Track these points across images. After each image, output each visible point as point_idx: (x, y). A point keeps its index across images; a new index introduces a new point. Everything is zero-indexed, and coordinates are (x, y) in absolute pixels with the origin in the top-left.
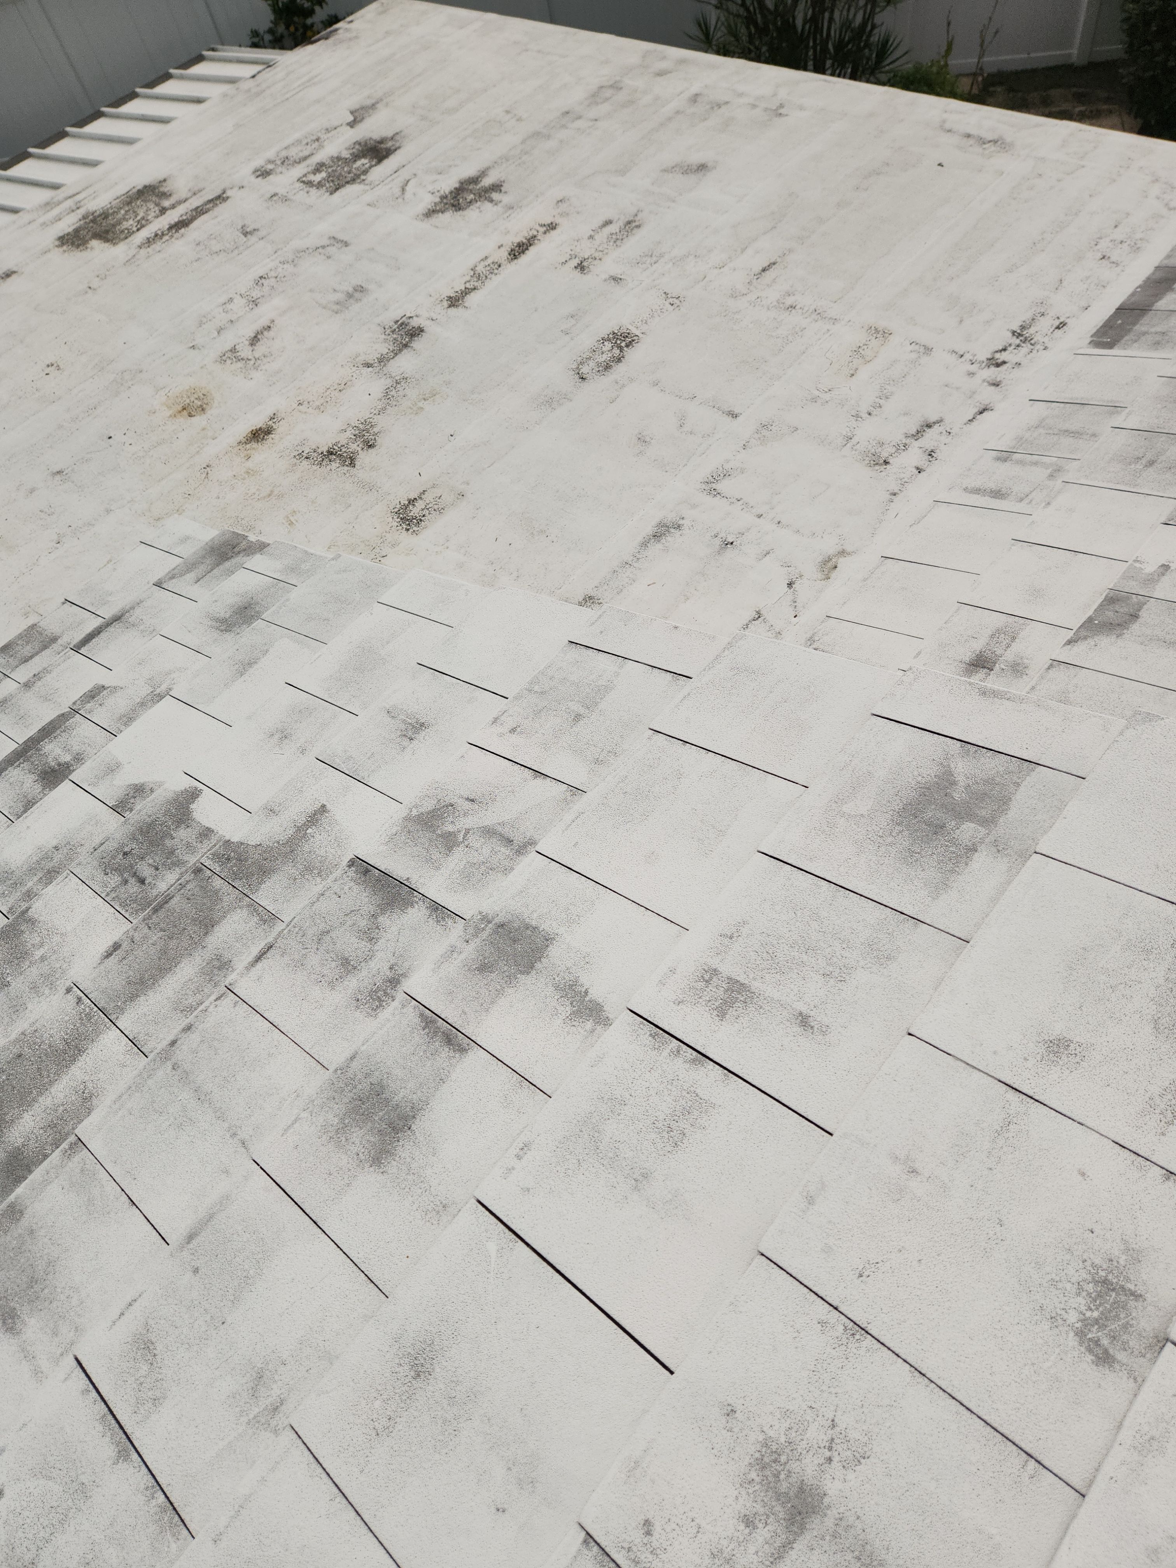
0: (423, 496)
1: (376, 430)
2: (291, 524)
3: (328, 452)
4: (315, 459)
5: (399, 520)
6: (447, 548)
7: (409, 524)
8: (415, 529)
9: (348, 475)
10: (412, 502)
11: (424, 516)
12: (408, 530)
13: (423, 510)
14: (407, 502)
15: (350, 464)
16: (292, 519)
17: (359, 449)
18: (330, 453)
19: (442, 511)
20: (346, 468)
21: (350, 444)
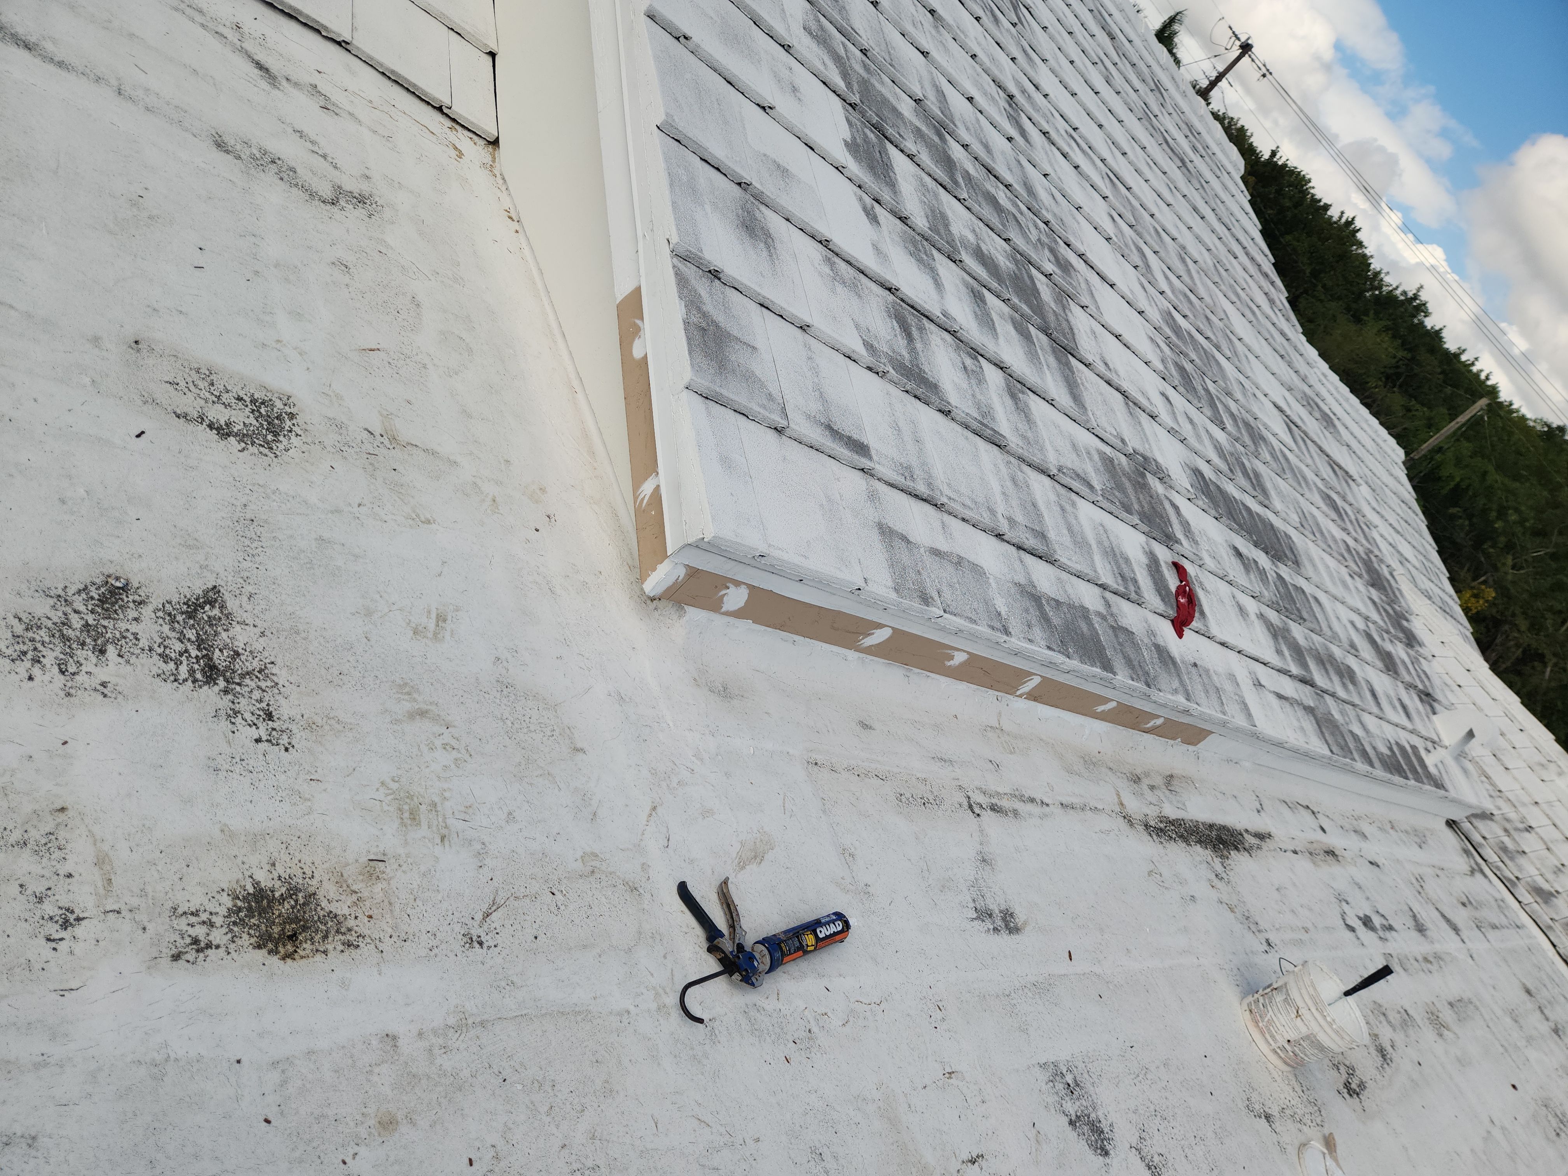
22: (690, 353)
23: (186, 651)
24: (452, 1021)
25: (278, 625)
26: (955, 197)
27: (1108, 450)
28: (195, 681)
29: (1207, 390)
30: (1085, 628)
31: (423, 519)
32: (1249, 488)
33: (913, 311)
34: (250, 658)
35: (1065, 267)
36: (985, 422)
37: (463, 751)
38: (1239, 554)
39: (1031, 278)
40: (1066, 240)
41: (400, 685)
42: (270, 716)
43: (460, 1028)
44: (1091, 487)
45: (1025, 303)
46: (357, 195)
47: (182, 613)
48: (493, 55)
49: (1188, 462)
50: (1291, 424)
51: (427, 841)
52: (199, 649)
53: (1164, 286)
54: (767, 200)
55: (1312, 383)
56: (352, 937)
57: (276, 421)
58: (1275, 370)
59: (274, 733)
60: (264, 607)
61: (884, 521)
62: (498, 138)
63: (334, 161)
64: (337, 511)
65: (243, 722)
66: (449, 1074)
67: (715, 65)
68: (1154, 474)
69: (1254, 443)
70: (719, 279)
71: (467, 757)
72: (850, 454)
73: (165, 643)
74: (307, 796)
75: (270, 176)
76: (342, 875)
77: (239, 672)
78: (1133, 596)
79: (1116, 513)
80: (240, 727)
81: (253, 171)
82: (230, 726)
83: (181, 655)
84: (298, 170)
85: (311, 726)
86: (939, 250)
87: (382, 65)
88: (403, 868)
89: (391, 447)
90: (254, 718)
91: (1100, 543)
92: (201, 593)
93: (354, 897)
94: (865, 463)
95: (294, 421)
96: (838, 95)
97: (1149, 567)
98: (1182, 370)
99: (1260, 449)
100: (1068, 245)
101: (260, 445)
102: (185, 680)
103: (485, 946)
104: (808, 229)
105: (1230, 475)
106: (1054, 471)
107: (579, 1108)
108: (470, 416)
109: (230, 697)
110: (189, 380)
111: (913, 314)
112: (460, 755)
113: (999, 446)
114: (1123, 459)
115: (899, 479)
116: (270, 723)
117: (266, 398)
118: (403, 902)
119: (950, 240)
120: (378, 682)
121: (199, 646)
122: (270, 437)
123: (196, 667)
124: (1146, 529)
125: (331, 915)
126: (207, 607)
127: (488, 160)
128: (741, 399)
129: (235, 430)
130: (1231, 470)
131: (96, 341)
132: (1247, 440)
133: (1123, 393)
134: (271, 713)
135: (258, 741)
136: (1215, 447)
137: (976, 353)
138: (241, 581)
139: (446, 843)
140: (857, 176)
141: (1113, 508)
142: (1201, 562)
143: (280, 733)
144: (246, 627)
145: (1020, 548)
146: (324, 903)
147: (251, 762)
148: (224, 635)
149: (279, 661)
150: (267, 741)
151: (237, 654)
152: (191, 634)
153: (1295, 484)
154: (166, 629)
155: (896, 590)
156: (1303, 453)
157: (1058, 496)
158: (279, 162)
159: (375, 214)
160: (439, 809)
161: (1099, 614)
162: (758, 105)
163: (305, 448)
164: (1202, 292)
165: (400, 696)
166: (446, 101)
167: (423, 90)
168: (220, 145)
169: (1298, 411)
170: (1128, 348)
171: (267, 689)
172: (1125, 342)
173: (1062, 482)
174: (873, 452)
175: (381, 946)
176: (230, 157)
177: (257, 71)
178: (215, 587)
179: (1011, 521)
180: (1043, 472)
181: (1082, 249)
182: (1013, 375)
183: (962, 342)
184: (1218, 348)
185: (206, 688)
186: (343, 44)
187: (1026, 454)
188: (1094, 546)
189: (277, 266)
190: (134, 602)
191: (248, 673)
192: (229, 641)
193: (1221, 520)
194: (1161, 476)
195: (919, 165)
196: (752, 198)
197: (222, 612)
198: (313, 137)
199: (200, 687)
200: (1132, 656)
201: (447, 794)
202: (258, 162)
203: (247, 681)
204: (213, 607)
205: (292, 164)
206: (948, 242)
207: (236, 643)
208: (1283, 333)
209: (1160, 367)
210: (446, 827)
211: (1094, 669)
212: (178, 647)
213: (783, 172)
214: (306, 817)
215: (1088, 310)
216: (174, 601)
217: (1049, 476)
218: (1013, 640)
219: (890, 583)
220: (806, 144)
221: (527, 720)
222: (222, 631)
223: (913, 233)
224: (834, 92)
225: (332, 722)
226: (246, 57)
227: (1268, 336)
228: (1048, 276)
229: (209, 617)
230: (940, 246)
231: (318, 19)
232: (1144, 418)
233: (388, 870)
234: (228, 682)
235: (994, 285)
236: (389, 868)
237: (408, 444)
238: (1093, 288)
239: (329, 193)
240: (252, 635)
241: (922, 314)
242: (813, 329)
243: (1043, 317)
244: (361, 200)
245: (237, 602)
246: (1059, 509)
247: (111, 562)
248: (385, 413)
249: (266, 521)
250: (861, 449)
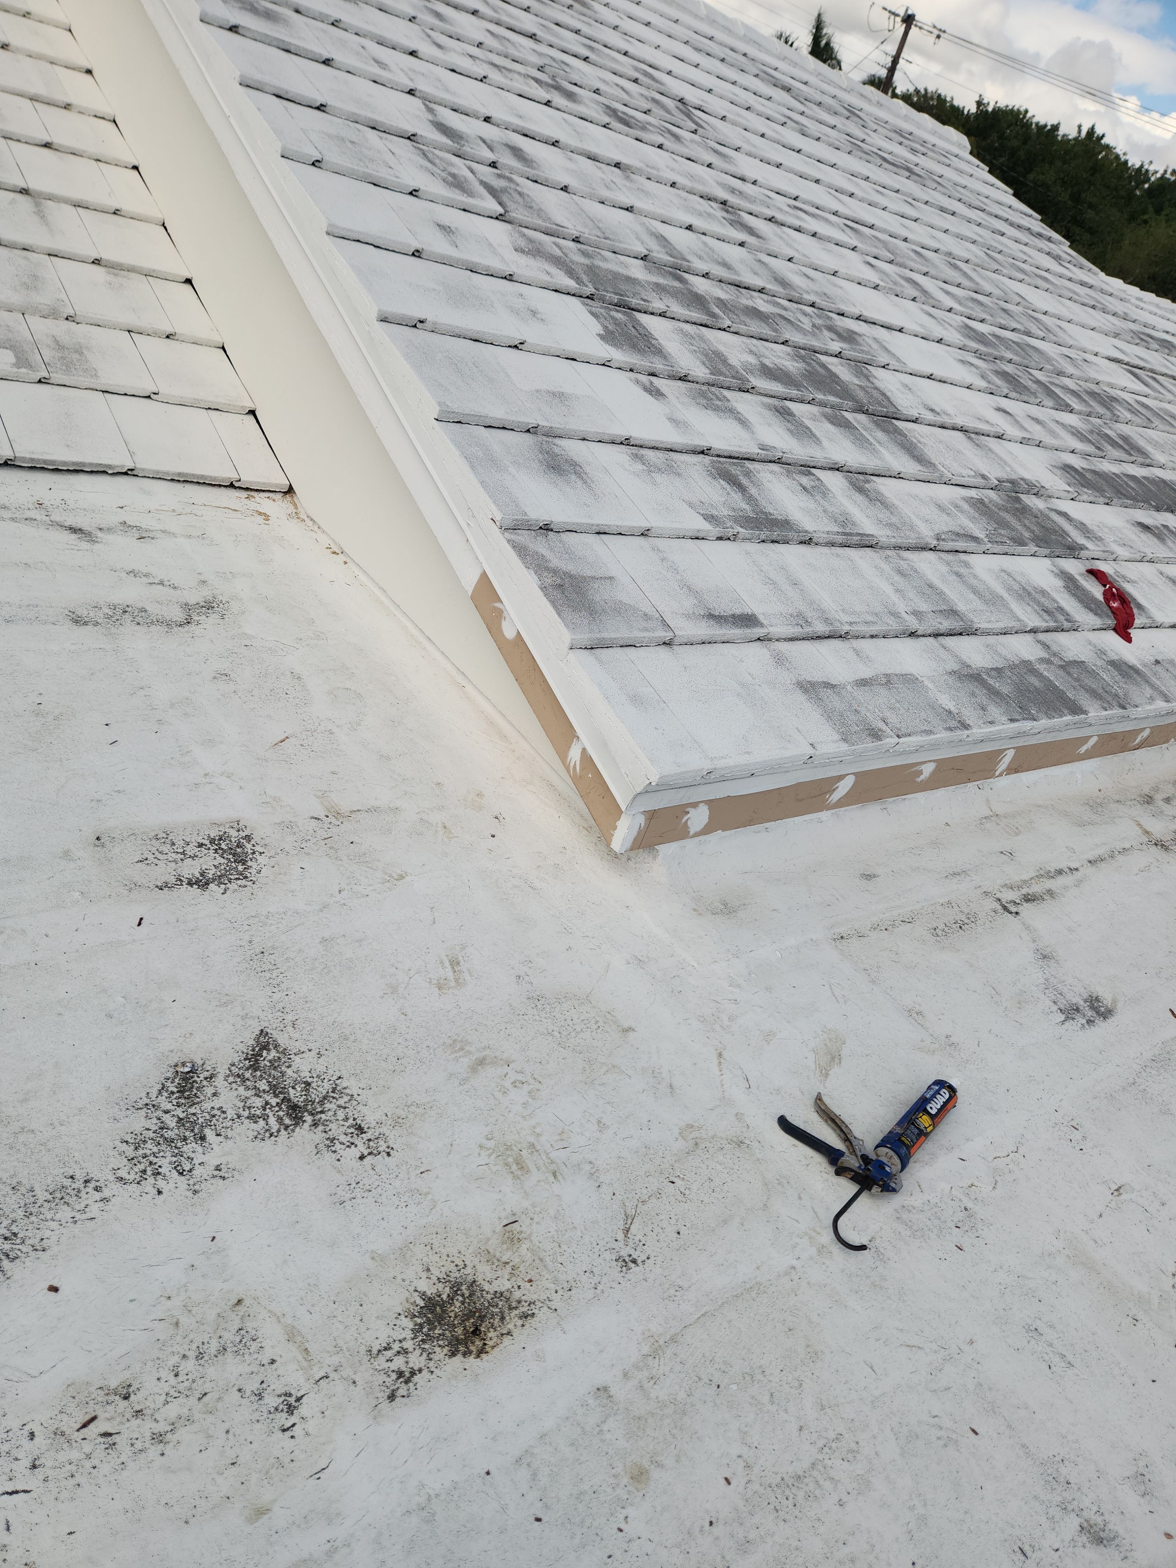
0: (173, 880)
1: (139, 1123)
2: (454, 963)
3: (298, 1120)
4: (341, 1114)
5: (249, 863)
6: (206, 775)
7: (238, 846)
8: (233, 833)
9: (289, 1018)
10: (201, 882)
11: (201, 845)
12: (248, 838)
13: (193, 857)
14: (212, 886)
15: (265, 1047)
16: (450, 974)
17: (220, 1082)
18: (296, 1112)
19: (160, 836)
20: (282, 1040)
21: (231, 1113)
22: (559, 615)
23: (267, 1103)
24: (646, 1349)
25: (328, 1039)
26: (720, 329)
27: (973, 493)
28: (287, 1127)
29: (1038, 382)
30: (1035, 681)
31: (396, 877)
32: (1124, 457)
33: (732, 460)
34: (320, 1083)
35: (849, 337)
36: (848, 531)
37: (531, 1081)
38: (1146, 528)
39: (823, 366)
40: (838, 311)
41: (450, 1045)
42: (360, 1129)
43: (655, 1353)
44: (975, 539)
45: (830, 394)
46: (204, 604)
47: (247, 1069)
48: (252, 412)
49: (1054, 464)
50: (1133, 369)
51: (542, 1183)
52: (276, 1096)
53: (949, 302)
54: (559, 432)
55: (1135, 317)
56: (524, 1308)
57: (239, 850)
58: (1093, 324)
59: (371, 1143)
60: (308, 1029)
61: (801, 679)
62: (291, 486)
63: (171, 583)
64: (325, 906)
65: (343, 1147)
66: (668, 1403)
67: (457, 331)
68: (1028, 493)
69: (1108, 409)
70: (552, 530)
71: (537, 1085)
72: (741, 632)
73: (247, 1105)
74: (425, 1190)
75: (129, 627)
76: (489, 1252)
77: (317, 1100)
78: (1066, 625)
79: (1011, 550)
80: (342, 1152)
81: (113, 630)
82: (334, 1155)
83: (264, 1110)
84: (147, 608)
85: (398, 1122)
86: (728, 388)
87: (168, 474)
88: (536, 1220)
89: (339, 823)
90: (349, 1138)
91: (1009, 589)
92: (254, 1043)
93: (508, 1268)
94: (759, 632)
95: (253, 842)
96: (574, 295)
97: (1067, 587)
98: (1004, 375)
99: (1116, 412)
100: (843, 315)
101: (236, 879)
102: (279, 1131)
103: (639, 1262)
104: (606, 438)
105: (1101, 453)
106: (934, 543)
107: (796, 1384)
108: (388, 758)
109: (321, 1128)
110: (154, 850)
111: (734, 464)
112: (531, 1087)
113: (871, 547)
114: (991, 494)
115: (796, 631)
116: (363, 1135)
117: (221, 833)
118: (551, 1253)
119: (734, 373)
120: (431, 1051)
121: (274, 1093)
122: (240, 868)
123: (281, 1113)
124: (1047, 551)
125: (498, 1295)
126: (265, 1053)
127: (291, 509)
128: (623, 633)
129: (210, 876)
130: (1098, 448)
131: (66, 855)
132: (1100, 410)
133: (962, 430)
134: (360, 1126)
135: (362, 1158)
136: (1073, 434)
137: (807, 468)
138: (279, 1014)
139: (560, 1177)
140: (626, 362)
141: (1005, 549)
142: (1114, 556)
143: (376, 1141)
144: (304, 1055)
145: (936, 635)
146: (486, 1287)
147: (366, 1181)
148: (289, 1072)
149: (344, 1074)
150: (370, 1154)
151: (308, 1084)
152: (263, 1085)
153: (1168, 428)
154: (241, 1089)
155: (845, 740)
156: (1159, 392)
157: (948, 564)
158: (129, 609)
159: (225, 612)
160: (538, 1148)
161: (1042, 660)
162: (509, 346)
163: (272, 862)
164: (987, 287)
165: (455, 1055)
166: (234, 476)
167: (211, 477)
168: (78, 621)
169: (1135, 353)
170: (944, 382)
171: (347, 1105)
172: (938, 378)
173: (946, 549)
174: (761, 618)
175: (553, 1305)
176: (90, 627)
177: (74, 536)
178: (262, 1031)
179: (916, 614)
180: (923, 549)
181: (856, 311)
182: (851, 470)
183: (790, 464)
184: (1028, 334)
185: (298, 1129)
186: (129, 472)
187: (899, 541)
188: (1005, 595)
189: (172, 706)
190: (206, 1078)
191: (325, 1098)
192: (295, 1075)
193: (1113, 503)
194: (1035, 491)
195: (673, 318)
196: (545, 438)
197: (278, 1052)
198: (145, 570)
199: (293, 1131)
200: (1093, 686)
201: (538, 1130)
202: (113, 619)
203: (328, 1106)
204: (269, 1050)
205: (140, 605)
206: (733, 377)
207: (303, 1075)
208: (1083, 284)
209: (983, 384)
210: (552, 1162)
211: (1065, 718)
212: (258, 1102)
213: (559, 397)
214: (434, 1211)
215: (889, 367)
216: (236, 1061)
217: (931, 549)
218: (974, 730)
219: (837, 737)
220: (567, 358)
221: (570, 1023)
222: (286, 1069)
223: (698, 386)
224: (568, 294)
225: (413, 1109)
226: (59, 528)
227: (1071, 295)
228: (838, 355)
229: (270, 1061)
230: (728, 385)
231: (100, 462)
232: (992, 443)
233: (524, 1229)
234: (313, 1114)
235: (794, 393)
236: (524, 1226)
237: (352, 812)
238: (884, 343)
239: (181, 616)
240: (312, 1060)
241: (742, 459)
242: (653, 530)
243: (853, 398)
244: (209, 606)
245: (286, 1036)
246: (954, 577)
247: (172, 1051)
248: (320, 794)
249: (273, 948)
250: (748, 620)
